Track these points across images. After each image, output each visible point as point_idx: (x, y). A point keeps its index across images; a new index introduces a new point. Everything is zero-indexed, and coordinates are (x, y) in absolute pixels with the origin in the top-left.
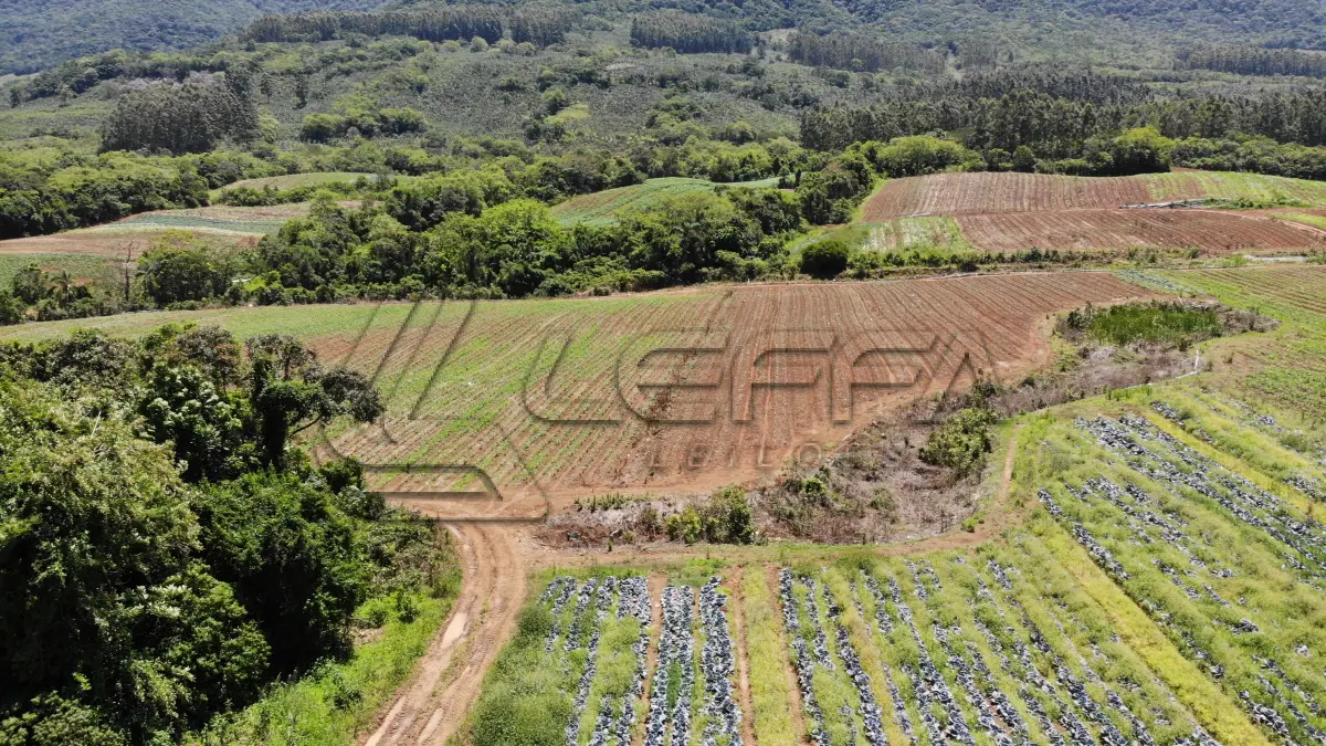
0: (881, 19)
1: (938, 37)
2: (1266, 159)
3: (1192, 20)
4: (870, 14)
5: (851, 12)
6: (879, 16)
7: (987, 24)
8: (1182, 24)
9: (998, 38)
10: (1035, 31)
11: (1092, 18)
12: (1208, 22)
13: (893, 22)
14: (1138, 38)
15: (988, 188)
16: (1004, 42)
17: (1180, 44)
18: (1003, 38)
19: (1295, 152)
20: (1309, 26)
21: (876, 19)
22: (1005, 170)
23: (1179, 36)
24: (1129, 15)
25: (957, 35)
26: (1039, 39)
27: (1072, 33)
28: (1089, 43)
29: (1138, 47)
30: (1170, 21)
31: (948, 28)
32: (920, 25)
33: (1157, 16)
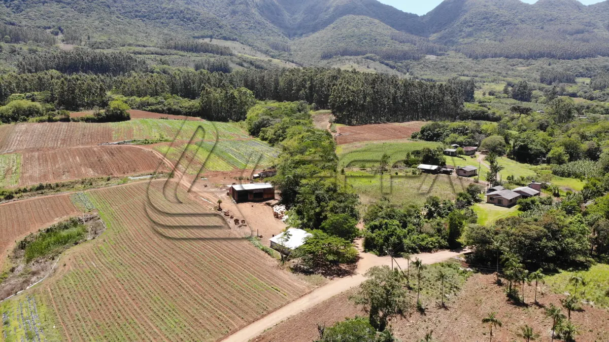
0: (23, 12)
1: (54, 24)
2: (175, 107)
3: (172, 24)
4: (18, 9)
5: (8, 7)
6: (22, 10)
7: (77, 19)
8: (167, 25)
9: (83, 27)
10: (101, 24)
11: (128, 20)
12: (178, 25)
13: (30, 14)
14: (148, 31)
15: (43, 134)
16: (86, 29)
17: (166, 35)
18: (86, 27)
19: (187, 103)
20: (217, 29)
21: (21, 12)
22: (56, 121)
23: (166, 31)
24: (145, 19)
25: (63, 24)
26: (103, 29)
27: (118, 26)
28: (126, 32)
29: (148, 35)
30: (162, 23)
31: (59, 20)
32: (44, 17)
33: (157, 20)
